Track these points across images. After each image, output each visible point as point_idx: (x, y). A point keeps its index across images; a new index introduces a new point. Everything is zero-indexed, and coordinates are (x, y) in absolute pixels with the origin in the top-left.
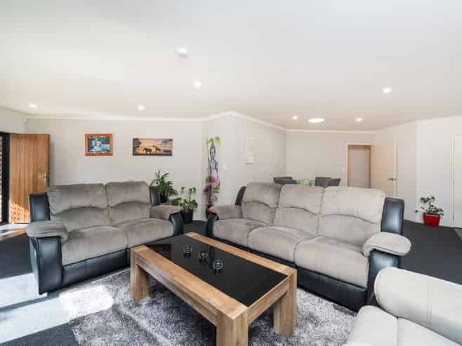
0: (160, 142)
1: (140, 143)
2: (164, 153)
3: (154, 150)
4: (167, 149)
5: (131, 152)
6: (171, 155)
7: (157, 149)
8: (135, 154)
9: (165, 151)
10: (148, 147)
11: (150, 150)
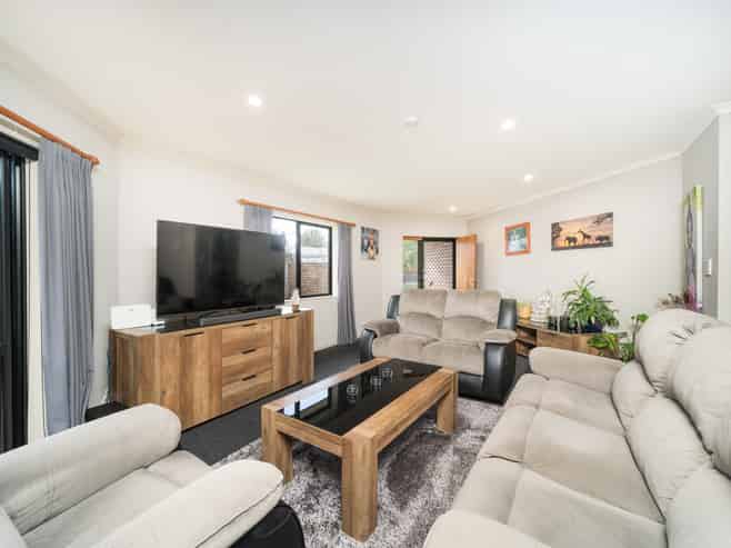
0: (590, 223)
1: (560, 230)
2: (598, 242)
3: (580, 238)
4: (602, 234)
5: (550, 247)
6: (610, 244)
7: (586, 236)
8: (555, 248)
9: (600, 238)
10: (571, 236)
11: (574, 240)
